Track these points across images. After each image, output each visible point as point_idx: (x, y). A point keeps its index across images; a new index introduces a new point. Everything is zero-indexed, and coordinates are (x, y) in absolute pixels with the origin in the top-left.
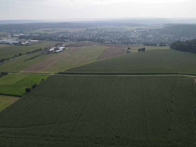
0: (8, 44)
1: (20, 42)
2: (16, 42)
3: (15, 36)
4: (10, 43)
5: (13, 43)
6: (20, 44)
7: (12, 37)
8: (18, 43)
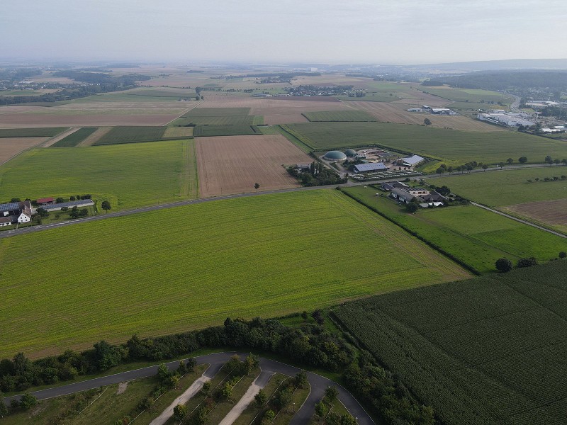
0: (503, 125)
1: (539, 125)
2: (525, 123)
3: (529, 107)
4: (509, 124)
5: (518, 125)
6: (536, 130)
7: (522, 106)
8: (532, 128)
